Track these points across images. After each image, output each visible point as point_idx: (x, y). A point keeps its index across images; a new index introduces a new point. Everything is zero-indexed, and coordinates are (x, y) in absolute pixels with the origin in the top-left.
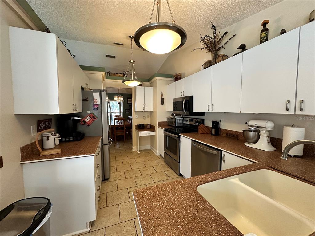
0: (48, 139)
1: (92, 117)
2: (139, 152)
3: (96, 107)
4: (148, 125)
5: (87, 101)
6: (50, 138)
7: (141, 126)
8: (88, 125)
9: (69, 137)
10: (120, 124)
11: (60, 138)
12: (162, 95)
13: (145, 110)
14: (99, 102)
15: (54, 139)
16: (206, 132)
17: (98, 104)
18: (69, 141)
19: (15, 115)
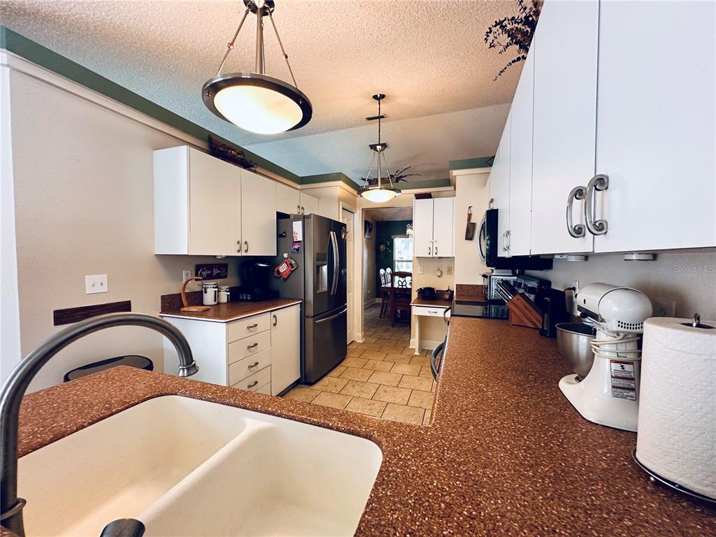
0: (206, 292)
1: (288, 263)
2: (418, 354)
3: (296, 247)
4: (447, 291)
5: (284, 236)
6: (208, 290)
7: (427, 292)
8: (285, 280)
9: (247, 293)
10: (402, 286)
11: (229, 293)
12: (470, 216)
13: (434, 254)
14: (300, 238)
15: (214, 293)
16: (531, 322)
17: (299, 242)
18: (247, 300)
19: (158, 256)
